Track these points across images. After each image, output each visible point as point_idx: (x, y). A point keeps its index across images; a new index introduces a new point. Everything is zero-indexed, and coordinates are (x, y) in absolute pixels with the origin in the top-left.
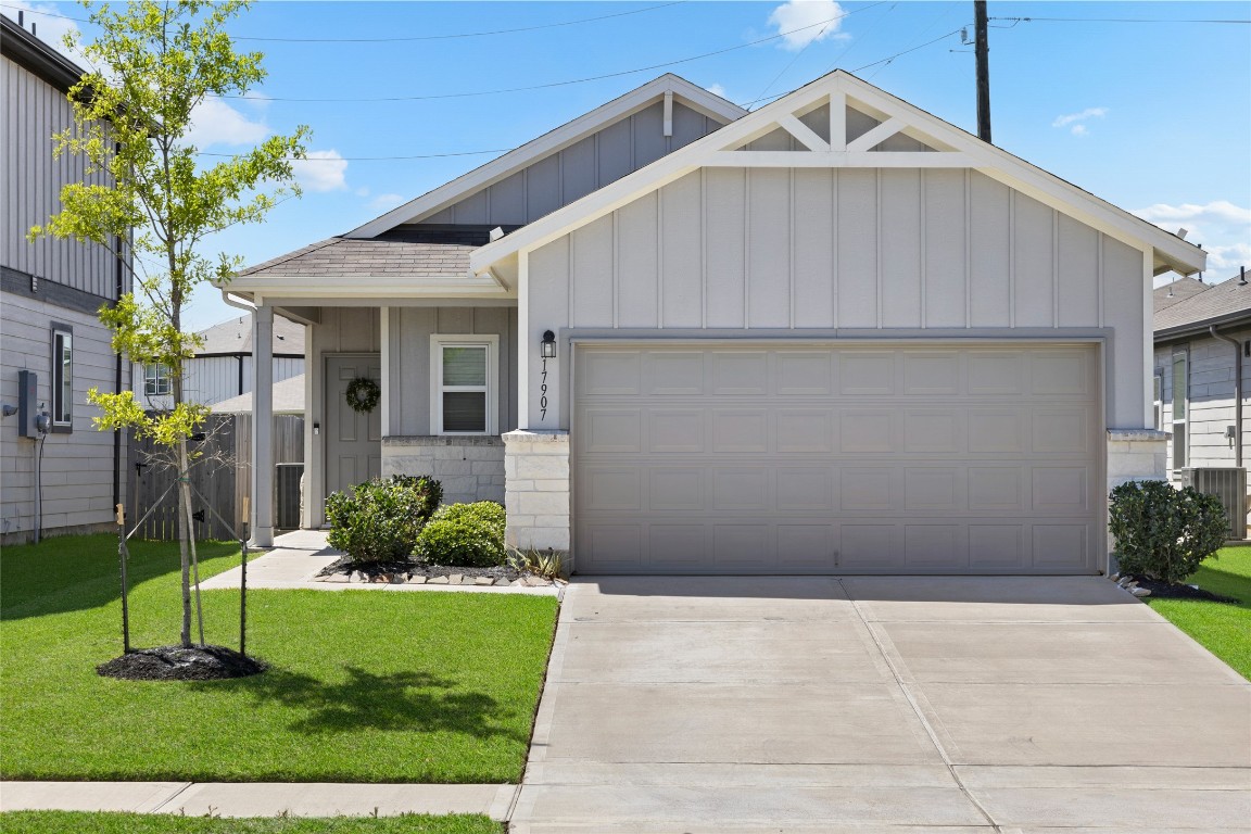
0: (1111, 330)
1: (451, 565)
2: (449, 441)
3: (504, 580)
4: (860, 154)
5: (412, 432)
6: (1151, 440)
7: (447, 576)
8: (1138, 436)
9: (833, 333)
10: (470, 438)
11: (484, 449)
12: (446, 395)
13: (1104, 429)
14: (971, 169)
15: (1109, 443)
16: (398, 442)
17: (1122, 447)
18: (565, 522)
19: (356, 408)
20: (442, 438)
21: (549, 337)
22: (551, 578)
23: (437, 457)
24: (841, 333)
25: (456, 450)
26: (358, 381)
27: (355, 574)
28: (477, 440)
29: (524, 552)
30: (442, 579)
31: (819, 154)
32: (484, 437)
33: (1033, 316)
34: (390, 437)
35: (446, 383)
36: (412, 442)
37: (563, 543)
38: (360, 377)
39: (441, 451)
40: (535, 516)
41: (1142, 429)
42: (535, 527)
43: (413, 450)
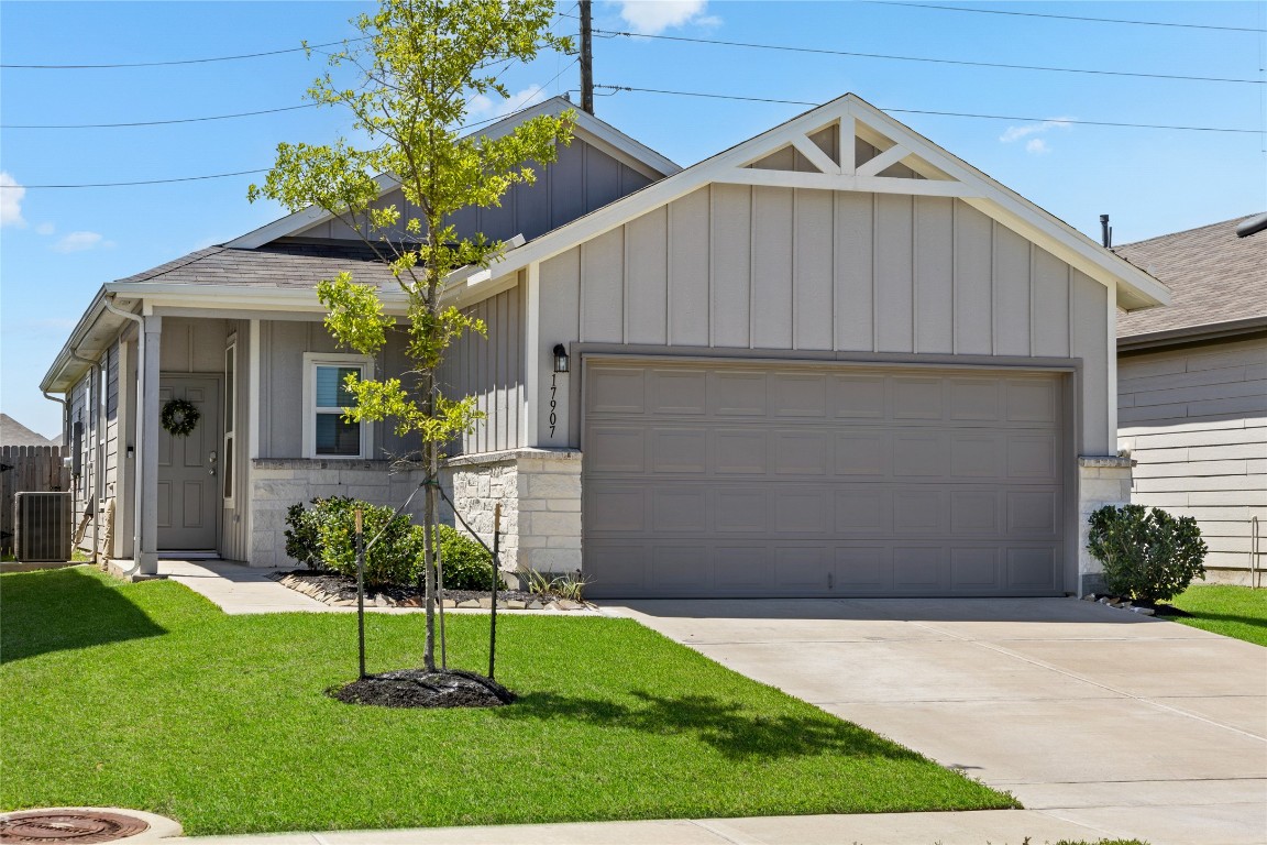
0: (1080, 360)
1: (460, 588)
2: (324, 464)
3: (536, 603)
4: (866, 179)
5: (283, 454)
6: (1119, 466)
7: (477, 600)
8: (1108, 463)
9: (832, 355)
10: (345, 461)
11: (360, 473)
12: (318, 415)
13: (1076, 455)
14: (958, 199)
15: (1081, 469)
16: (270, 465)
17: (1092, 473)
18: (577, 543)
19: (173, 431)
20: (316, 461)
21: (559, 351)
22: (581, 602)
23: (312, 480)
24: (840, 356)
25: (331, 474)
26: (175, 402)
27: (379, 597)
28: (353, 465)
29: (542, 574)
30: (472, 602)
31: (829, 177)
32: (360, 462)
33: (1012, 345)
34: (260, 459)
35: (318, 405)
36: (286, 465)
37: (576, 563)
38: (177, 398)
39: (315, 475)
40: (547, 537)
41: (1106, 456)
42: (546, 548)
43: (286, 473)
